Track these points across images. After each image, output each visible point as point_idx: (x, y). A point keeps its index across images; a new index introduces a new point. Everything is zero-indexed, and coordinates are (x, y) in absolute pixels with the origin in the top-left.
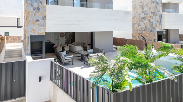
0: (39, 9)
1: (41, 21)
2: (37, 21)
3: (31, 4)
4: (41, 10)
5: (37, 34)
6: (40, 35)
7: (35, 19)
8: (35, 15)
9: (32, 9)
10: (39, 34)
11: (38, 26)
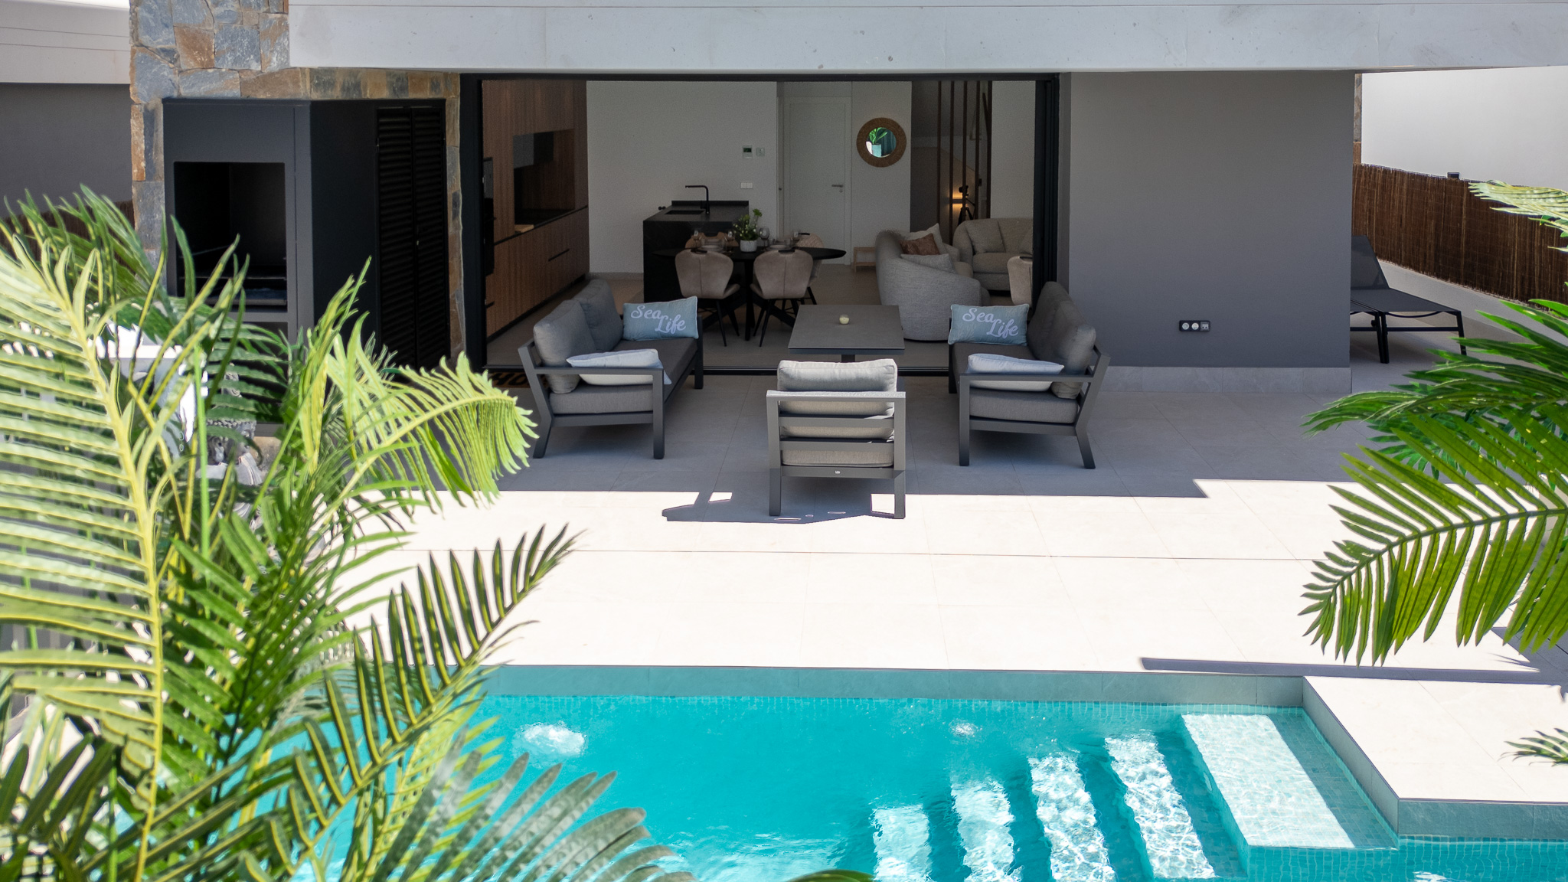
5: (229, 89)
6: (262, 95)
10: (244, 84)
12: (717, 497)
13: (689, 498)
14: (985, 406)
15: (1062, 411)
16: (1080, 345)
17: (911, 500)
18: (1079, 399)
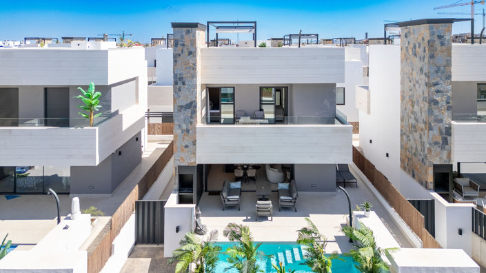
0: (188, 131)
1: (191, 146)
2: (186, 146)
3: (179, 125)
4: (191, 132)
5: (186, 164)
6: (190, 165)
7: (184, 145)
8: (184, 139)
9: (180, 131)
10: (188, 164)
11: (187, 154)
12: (249, 218)
13: (245, 218)
14: (283, 203)
15: (292, 204)
16: (295, 195)
17: (273, 218)
18: (295, 202)
